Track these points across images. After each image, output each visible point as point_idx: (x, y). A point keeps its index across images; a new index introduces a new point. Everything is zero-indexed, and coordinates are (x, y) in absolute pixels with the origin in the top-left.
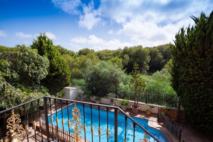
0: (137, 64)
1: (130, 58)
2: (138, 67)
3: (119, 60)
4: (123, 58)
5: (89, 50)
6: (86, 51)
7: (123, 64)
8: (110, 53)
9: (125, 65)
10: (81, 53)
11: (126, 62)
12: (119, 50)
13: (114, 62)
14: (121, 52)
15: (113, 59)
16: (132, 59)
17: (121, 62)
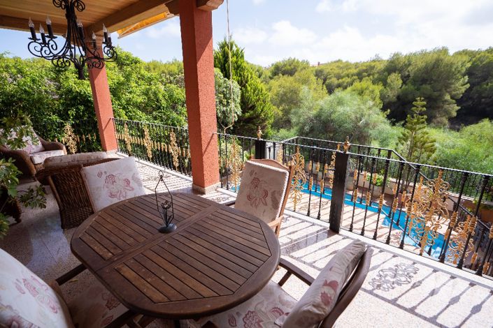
0: (423, 101)
1: (404, 83)
2: (423, 106)
3: (372, 87)
4: (385, 84)
5: (298, 62)
6: (290, 65)
7: (382, 97)
8: (350, 68)
9: (387, 100)
10: (278, 71)
11: (392, 94)
12: (374, 61)
13: (361, 93)
14: (381, 67)
15: (357, 85)
16: (410, 87)
17: (377, 93)
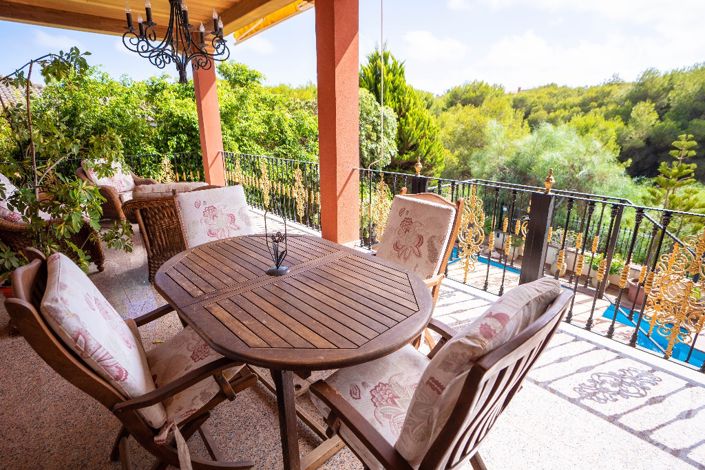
0: (692, 139)
1: (661, 118)
2: (690, 149)
3: (603, 124)
4: (626, 117)
5: (487, 87)
6: (475, 91)
7: (620, 140)
8: (569, 96)
9: (627, 145)
10: (455, 100)
11: (636, 136)
12: (610, 84)
13: (584, 131)
14: (620, 93)
15: (579, 120)
16: (669, 123)
17: (612, 134)
